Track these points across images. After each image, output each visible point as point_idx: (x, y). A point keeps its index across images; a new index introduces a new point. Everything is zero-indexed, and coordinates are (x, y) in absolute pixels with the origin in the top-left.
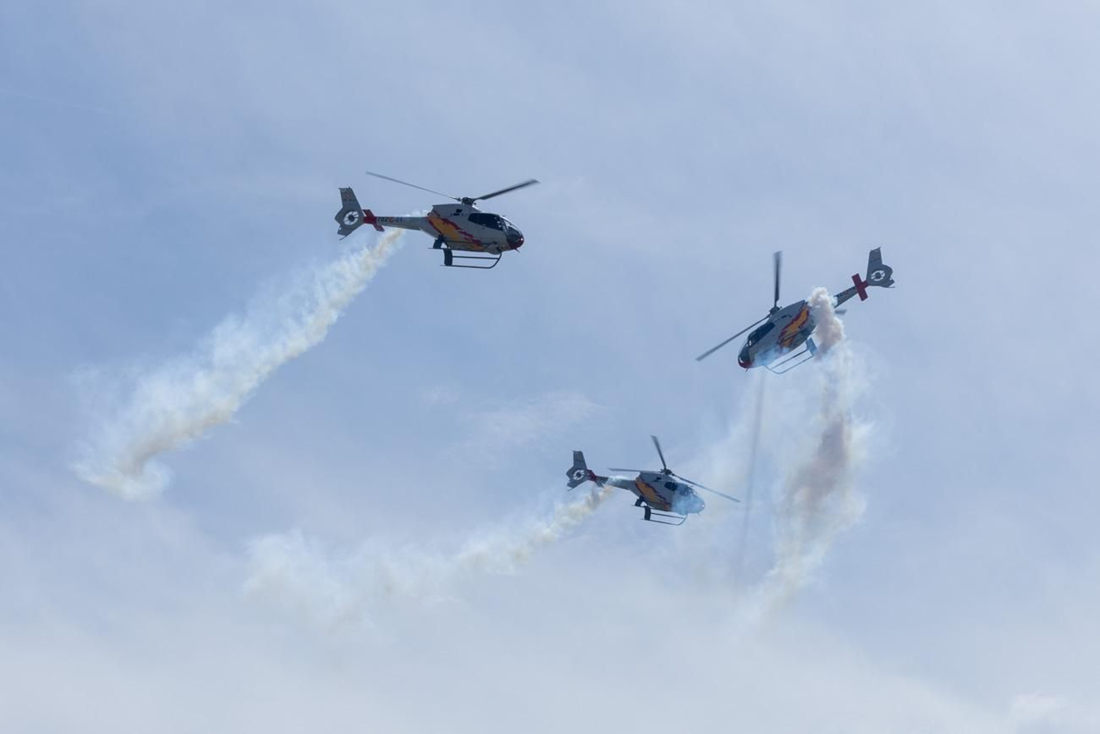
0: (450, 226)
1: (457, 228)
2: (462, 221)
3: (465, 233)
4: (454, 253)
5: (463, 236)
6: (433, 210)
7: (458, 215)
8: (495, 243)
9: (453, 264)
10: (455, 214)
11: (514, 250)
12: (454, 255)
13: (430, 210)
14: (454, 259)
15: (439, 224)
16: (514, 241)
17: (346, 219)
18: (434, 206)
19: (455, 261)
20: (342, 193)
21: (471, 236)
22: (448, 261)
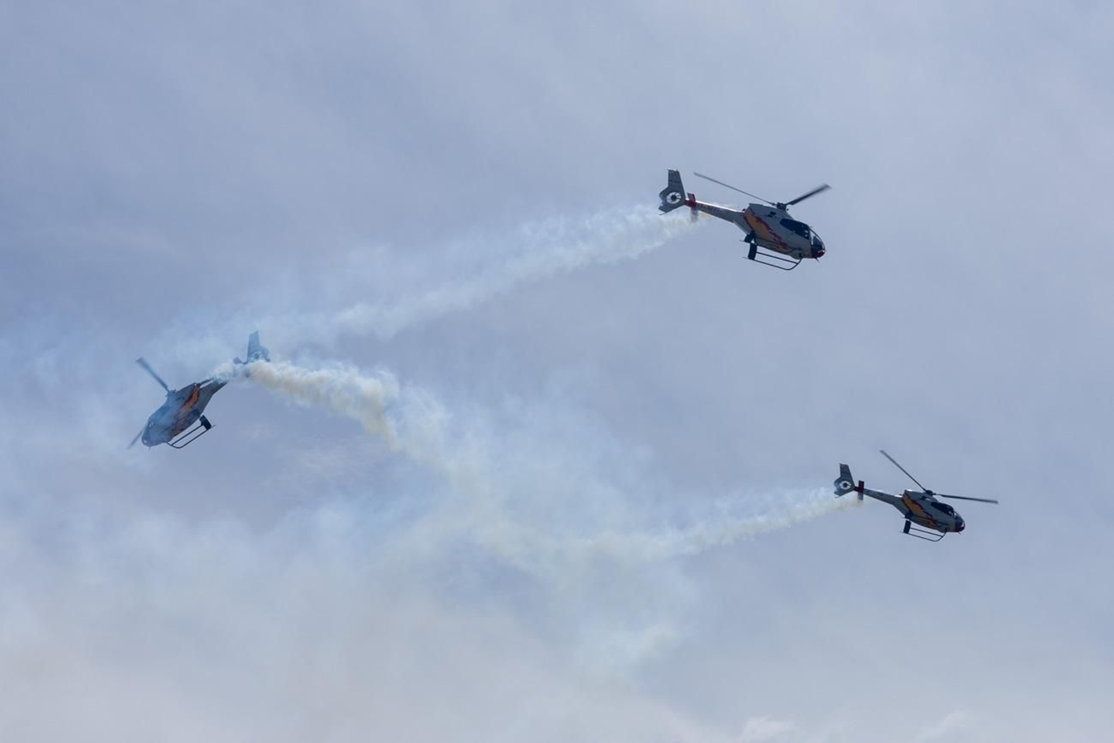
0: (763, 226)
1: (768, 228)
2: (774, 224)
3: (774, 234)
4: (760, 249)
5: (773, 236)
6: (749, 208)
7: (771, 216)
8: (800, 249)
9: (756, 259)
10: (769, 216)
11: (814, 259)
12: (758, 251)
13: (746, 207)
14: (757, 254)
15: (753, 221)
16: (816, 250)
17: (669, 197)
18: (751, 204)
19: (757, 257)
20: (669, 174)
21: (780, 238)
22: (752, 255)
